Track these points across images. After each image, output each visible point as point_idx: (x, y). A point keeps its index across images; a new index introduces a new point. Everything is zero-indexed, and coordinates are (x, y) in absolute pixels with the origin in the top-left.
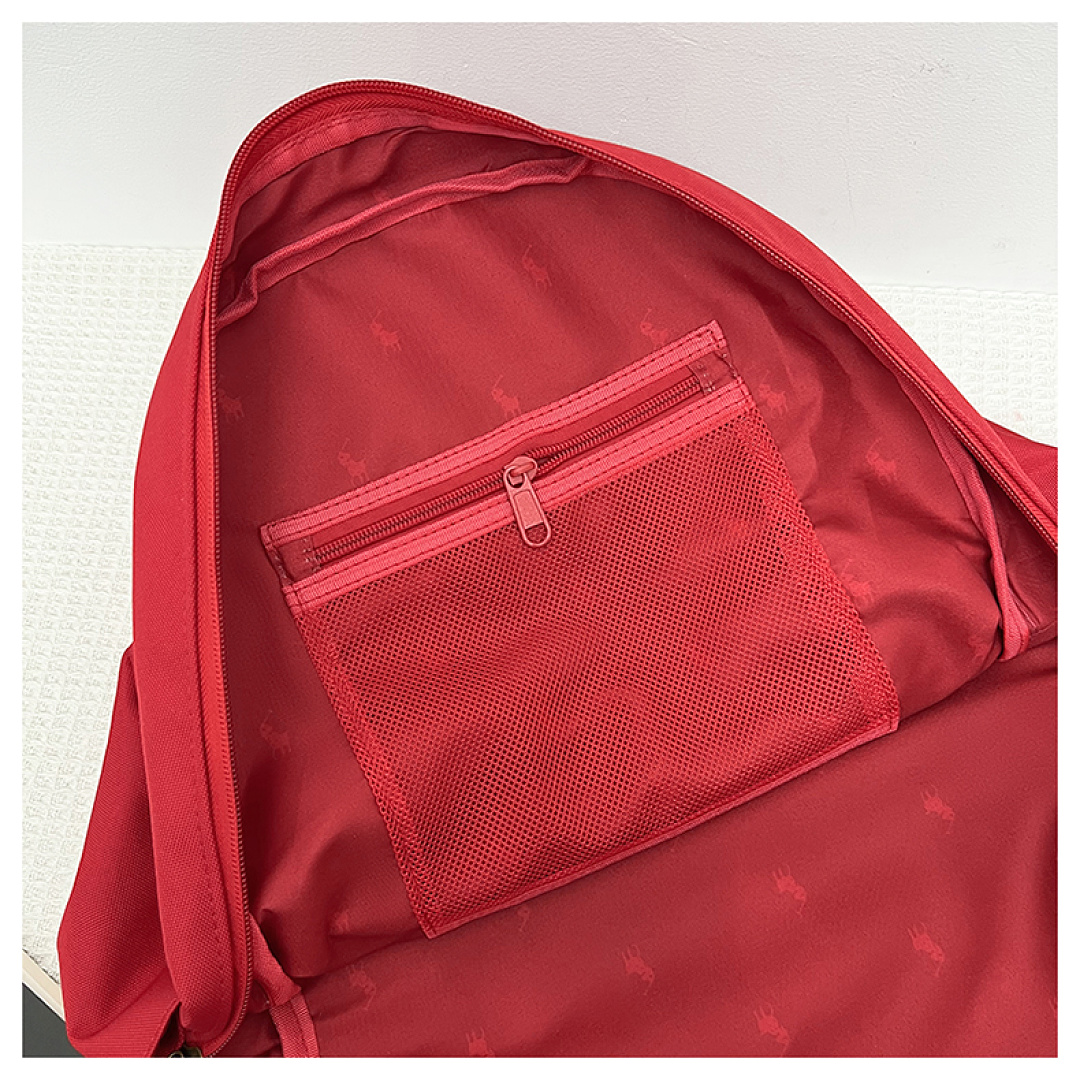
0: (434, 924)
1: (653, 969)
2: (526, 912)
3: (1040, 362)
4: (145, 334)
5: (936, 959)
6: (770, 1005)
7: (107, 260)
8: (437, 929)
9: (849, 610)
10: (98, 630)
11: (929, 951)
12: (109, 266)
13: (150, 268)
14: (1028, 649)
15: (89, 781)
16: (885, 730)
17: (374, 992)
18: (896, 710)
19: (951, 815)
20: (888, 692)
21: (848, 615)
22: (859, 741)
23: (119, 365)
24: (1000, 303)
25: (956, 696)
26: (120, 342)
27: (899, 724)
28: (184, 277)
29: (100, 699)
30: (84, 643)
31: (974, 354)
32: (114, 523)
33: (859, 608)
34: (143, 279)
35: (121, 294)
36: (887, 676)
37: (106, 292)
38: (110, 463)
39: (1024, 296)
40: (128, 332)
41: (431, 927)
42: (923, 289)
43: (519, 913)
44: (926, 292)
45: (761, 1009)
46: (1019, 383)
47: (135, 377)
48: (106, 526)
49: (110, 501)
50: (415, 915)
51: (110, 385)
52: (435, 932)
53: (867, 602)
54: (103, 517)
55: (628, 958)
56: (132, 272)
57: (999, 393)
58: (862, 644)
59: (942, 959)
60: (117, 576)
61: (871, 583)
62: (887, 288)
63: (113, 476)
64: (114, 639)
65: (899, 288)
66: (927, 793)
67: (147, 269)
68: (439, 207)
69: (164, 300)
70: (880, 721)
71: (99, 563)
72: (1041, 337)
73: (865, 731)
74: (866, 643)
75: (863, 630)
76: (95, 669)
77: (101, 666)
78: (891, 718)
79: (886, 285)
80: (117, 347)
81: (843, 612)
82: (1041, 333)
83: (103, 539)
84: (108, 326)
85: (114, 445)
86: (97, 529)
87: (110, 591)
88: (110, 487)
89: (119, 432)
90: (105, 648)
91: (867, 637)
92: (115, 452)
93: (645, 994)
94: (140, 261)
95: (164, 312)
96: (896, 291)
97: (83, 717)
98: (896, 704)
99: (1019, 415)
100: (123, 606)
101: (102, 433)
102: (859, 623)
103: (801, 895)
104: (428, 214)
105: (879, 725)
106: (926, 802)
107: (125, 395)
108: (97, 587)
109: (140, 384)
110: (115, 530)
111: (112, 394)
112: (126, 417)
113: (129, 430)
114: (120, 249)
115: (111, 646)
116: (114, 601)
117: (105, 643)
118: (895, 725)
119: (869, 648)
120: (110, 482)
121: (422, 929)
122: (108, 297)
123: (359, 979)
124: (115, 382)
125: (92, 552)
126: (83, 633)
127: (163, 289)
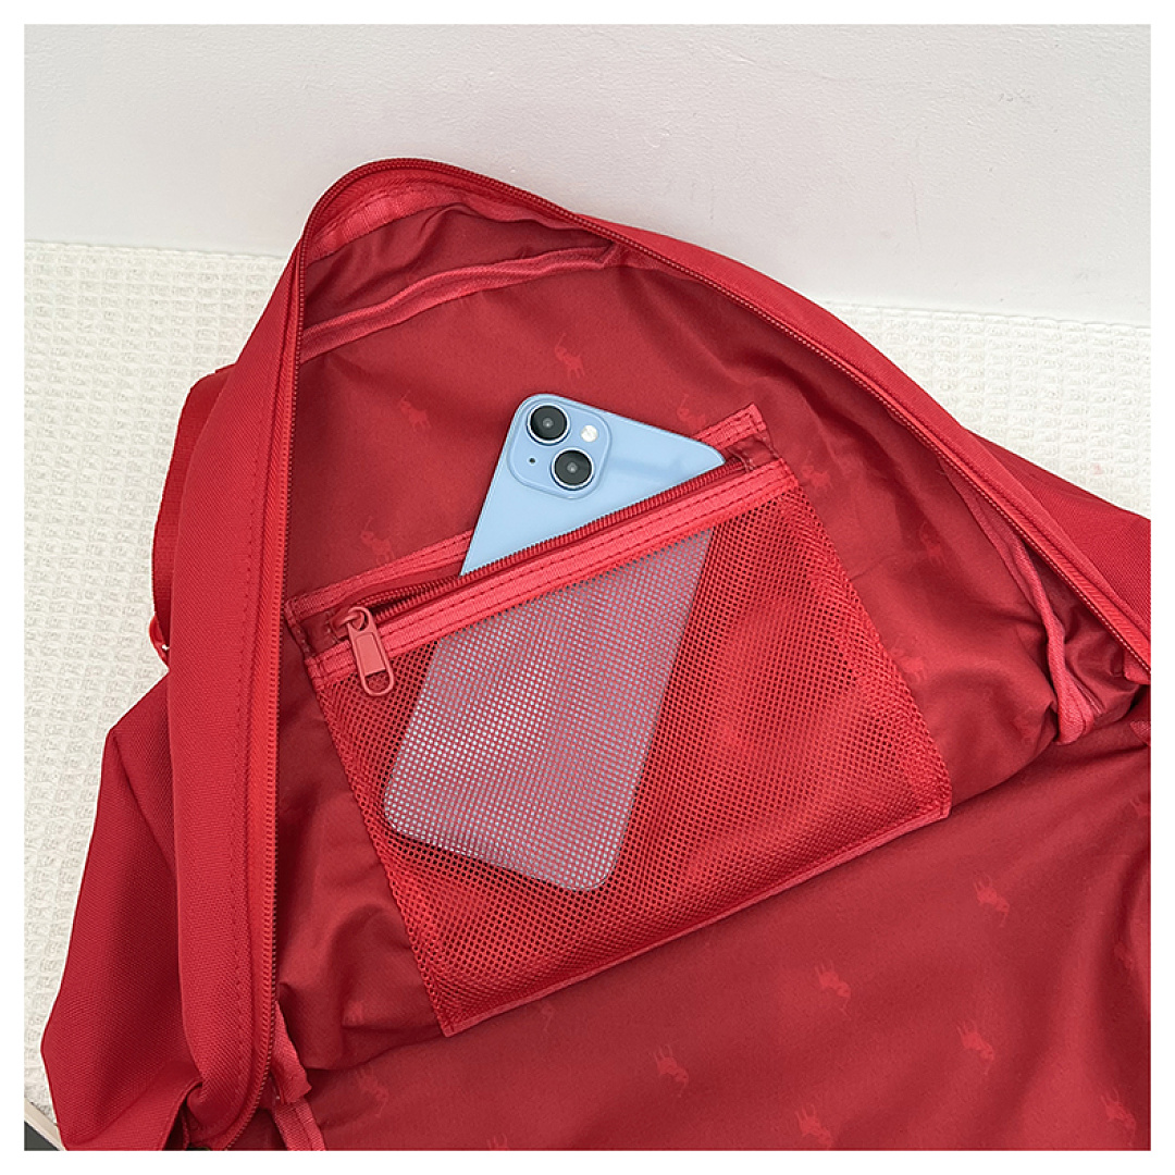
0: (452, 1020)
1: (687, 1070)
2: (550, 1010)
3: (1124, 407)
4: (88, 350)
5: (986, 1057)
6: (812, 1106)
7: (38, 259)
8: (455, 1025)
9: (900, 687)
10: (49, 700)
11: (979, 1048)
12: (42, 267)
13: (91, 270)
14: (1092, 731)
15: (47, 873)
16: (935, 816)
17: (386, 1100)
18: (947, 795)
19: (1005, 907)
20: (940, 776)
21: (898, 692)
22: (908, 828)
23: (58, 387)
24: (1081, 337)
25: (1014, 781)
26: (58, 359)
27: (951, 811)
28: (134, 282)
29: (56, 780)
30: (33, 715)
31: (1050, 395)
32: (62, 577)
33: (910, 685)
34: (83, 283)
35: (57, 300)
36: (939, 759)
37: (39, 297)
38: (53, 505)
39: (1108, 329)
40: (67, 347)
41: (450, 1023)
42: (996, 318)
43: (543, 1012)
44: (998, 322)
45: (803, 1111)
46: (1100, 430)
47: (79, 403)
48: (53, 579)
49: (56, 550)
50: (433, 1010)
51: (49, 412)
52: (452, 1029)
53: (919, 679)
54: (48, 569)
55: (660, 1058)
56: (70, 274)
57: (1077, 441)
58: (913, 724)
59: (992, 1057)
60: (69, 638)
61: (924, 658)
62: (954, 316)
63: (58, 521)
64: (69, 711)
65: (968, 316)
66: (980, 883)
67: (88, 271)
68: (472, 294)
69: (110, 309)
70: (931, 807)
71: (47, 623)
72: (1125, 377)
73: (914, 817)
74: (917, 724)
75: (914, 710)
76: (48, 746)
77: (54, 742)
78: (942, 803)
79: (954, 312)
80: (55, 365)
81: (894, 689)
82: (1126, 373)
83: (50, 594)
84: (43, 340)
85: (58, 483)
86: (42, 583)
87: (61, 655)
88: (55, 533)
89: (63, 469)
90: (59, 721)
91: (919, 717)
92: (59, 491)
93: (680, 1096)
94: (79, 263)
95: (110, 323)
96: (966, 320)
97: (36, 801)
98: (947, 789)
99: (1098, 467)
100: (77, 674)
101: (43, 469)
102: (911, 702)
103: (843, 989)
104: (461, 301)
105: (930, 810)
106: (979, 893)
107: (68, 424)
108: (45, 651)
109: (86, 411)
110: (63, 584)
111: (52, 422)
112: (71, 450)
113: (75, 466)
114: (53, 246)
115: (65, 720)
116: (66, 668)
117: (59, 715)
118: (946, 812)
119: (920, 728)
120: (54, 527)
121: (439, 1025)
122: (41, 304)
123: (368, 1083)
124: (54, 408)
125: (37, 610)
126: (33, 704)
127: (109, 296)
